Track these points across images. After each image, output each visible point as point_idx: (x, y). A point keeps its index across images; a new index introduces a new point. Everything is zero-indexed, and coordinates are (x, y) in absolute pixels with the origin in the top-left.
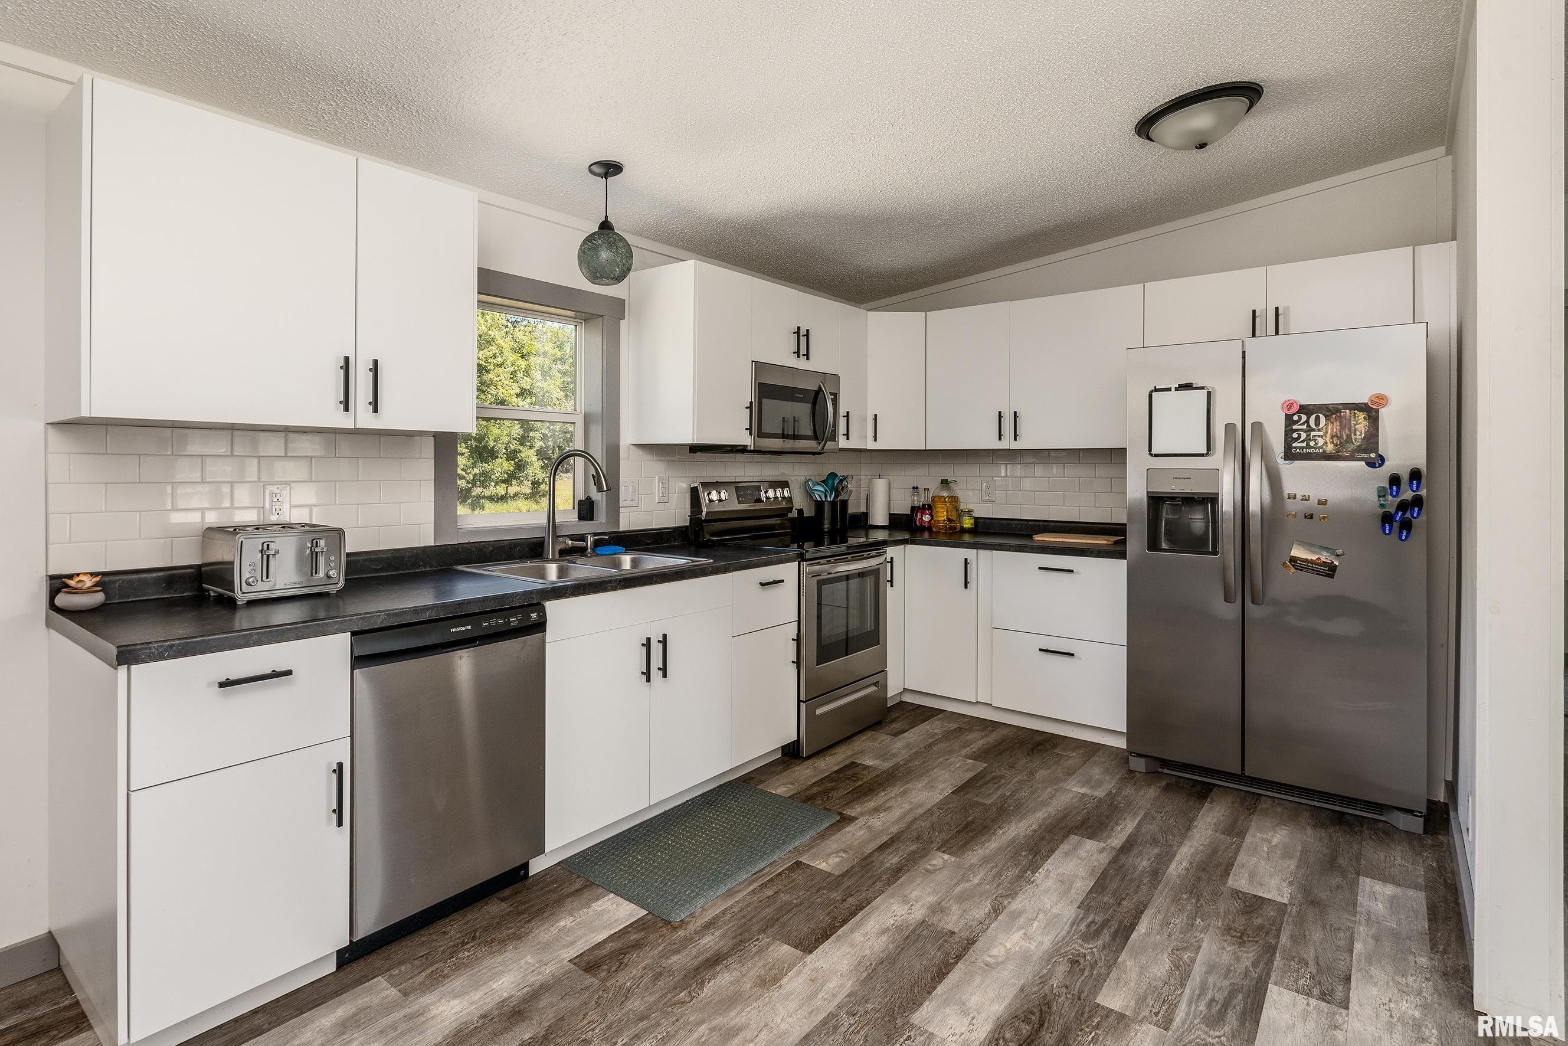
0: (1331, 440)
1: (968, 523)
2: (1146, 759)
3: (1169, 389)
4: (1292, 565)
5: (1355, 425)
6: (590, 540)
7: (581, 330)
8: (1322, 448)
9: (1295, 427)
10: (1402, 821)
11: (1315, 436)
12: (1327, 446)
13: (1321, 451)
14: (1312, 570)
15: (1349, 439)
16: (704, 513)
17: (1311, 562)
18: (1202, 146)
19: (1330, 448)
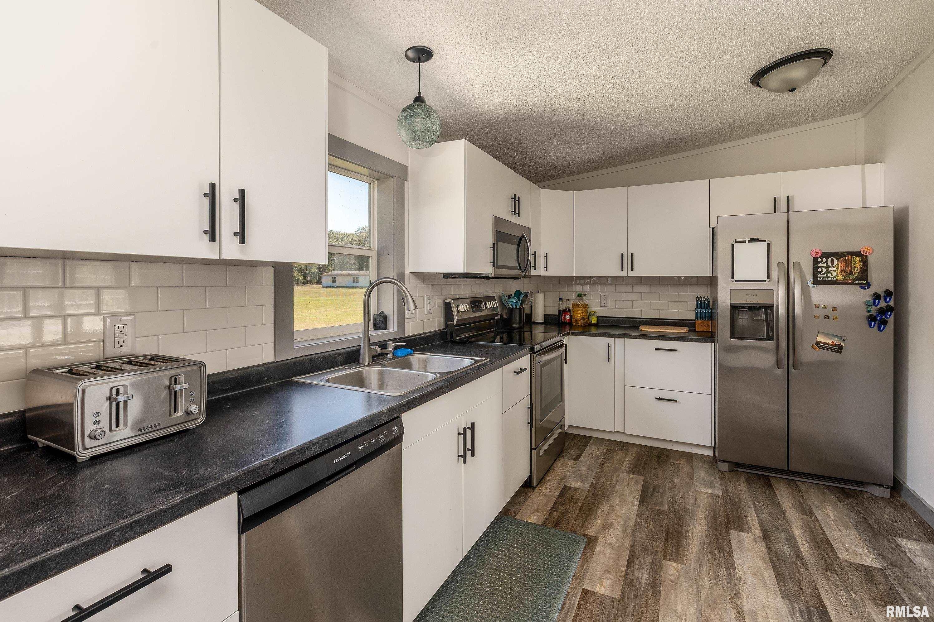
0: (841, 273)
1: (594, 320)
2: (729, 463)
3: (745, 242)
4: (817, 346)
5: (854, 264)
6: (391, 346)
7: (374, 186)
8: (836, 278)
9: (819, 265)
10: (877, 491)
11: (831, 271)
12: (838, 276)
13: (835, 279)
14: (829, 349)
15: (851, 273)
16: (455, 321)
17: (829, 344)
18: (793, 90)
19: (840, 277)
